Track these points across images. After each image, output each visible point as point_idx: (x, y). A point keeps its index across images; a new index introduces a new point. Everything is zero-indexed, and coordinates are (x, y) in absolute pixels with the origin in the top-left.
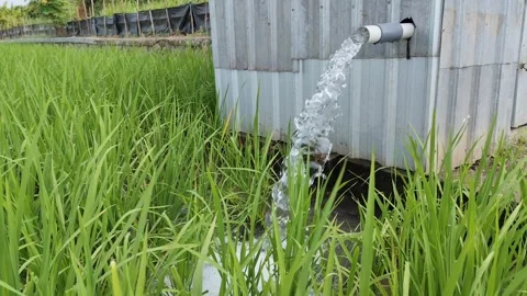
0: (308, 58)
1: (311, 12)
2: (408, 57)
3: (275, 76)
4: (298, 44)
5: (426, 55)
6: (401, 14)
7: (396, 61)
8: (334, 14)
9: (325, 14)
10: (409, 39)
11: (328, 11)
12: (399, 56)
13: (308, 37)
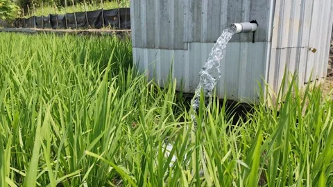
0: (193, 41)
1: (196, 15)
2: (253, 42)
3: (172, 52)
4: (188, 33)
5: (264, 41)
6: (250, 18)
7: (246, 44)
8: (210, 17)
9: (205, 17)
10: (254, 32)
11: (206, 16)
12: (248, 41)
13: (193, 30)
